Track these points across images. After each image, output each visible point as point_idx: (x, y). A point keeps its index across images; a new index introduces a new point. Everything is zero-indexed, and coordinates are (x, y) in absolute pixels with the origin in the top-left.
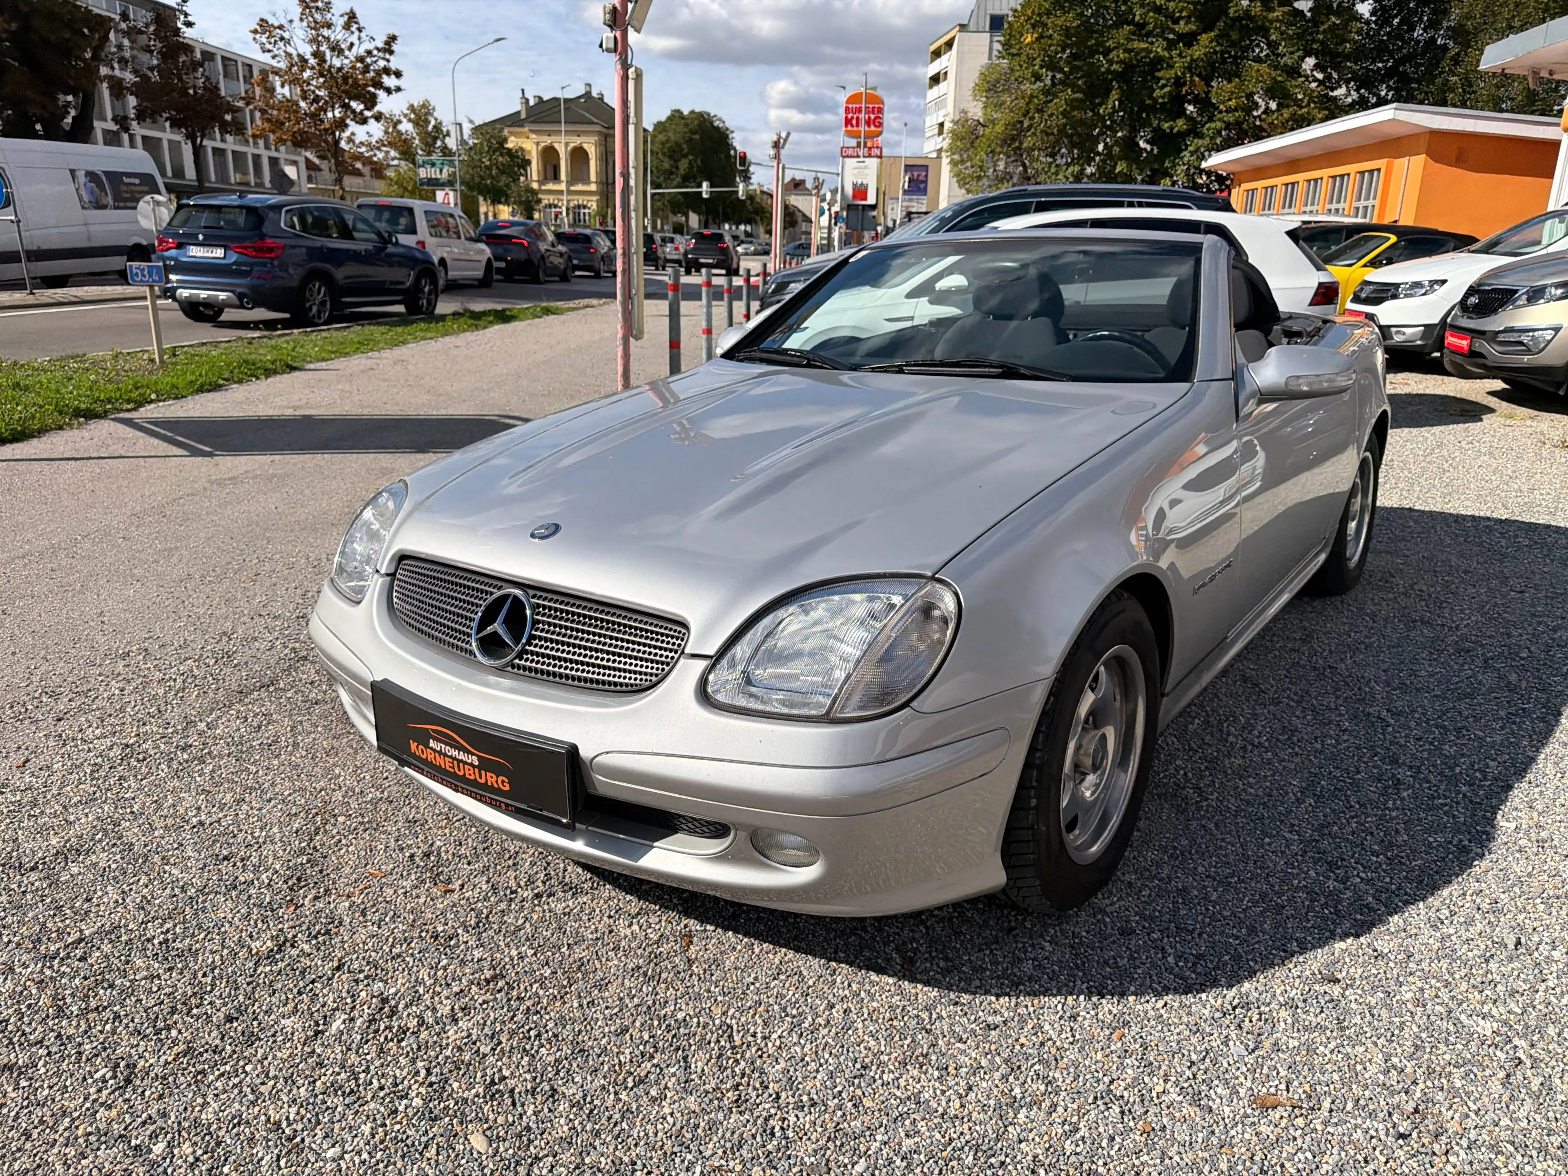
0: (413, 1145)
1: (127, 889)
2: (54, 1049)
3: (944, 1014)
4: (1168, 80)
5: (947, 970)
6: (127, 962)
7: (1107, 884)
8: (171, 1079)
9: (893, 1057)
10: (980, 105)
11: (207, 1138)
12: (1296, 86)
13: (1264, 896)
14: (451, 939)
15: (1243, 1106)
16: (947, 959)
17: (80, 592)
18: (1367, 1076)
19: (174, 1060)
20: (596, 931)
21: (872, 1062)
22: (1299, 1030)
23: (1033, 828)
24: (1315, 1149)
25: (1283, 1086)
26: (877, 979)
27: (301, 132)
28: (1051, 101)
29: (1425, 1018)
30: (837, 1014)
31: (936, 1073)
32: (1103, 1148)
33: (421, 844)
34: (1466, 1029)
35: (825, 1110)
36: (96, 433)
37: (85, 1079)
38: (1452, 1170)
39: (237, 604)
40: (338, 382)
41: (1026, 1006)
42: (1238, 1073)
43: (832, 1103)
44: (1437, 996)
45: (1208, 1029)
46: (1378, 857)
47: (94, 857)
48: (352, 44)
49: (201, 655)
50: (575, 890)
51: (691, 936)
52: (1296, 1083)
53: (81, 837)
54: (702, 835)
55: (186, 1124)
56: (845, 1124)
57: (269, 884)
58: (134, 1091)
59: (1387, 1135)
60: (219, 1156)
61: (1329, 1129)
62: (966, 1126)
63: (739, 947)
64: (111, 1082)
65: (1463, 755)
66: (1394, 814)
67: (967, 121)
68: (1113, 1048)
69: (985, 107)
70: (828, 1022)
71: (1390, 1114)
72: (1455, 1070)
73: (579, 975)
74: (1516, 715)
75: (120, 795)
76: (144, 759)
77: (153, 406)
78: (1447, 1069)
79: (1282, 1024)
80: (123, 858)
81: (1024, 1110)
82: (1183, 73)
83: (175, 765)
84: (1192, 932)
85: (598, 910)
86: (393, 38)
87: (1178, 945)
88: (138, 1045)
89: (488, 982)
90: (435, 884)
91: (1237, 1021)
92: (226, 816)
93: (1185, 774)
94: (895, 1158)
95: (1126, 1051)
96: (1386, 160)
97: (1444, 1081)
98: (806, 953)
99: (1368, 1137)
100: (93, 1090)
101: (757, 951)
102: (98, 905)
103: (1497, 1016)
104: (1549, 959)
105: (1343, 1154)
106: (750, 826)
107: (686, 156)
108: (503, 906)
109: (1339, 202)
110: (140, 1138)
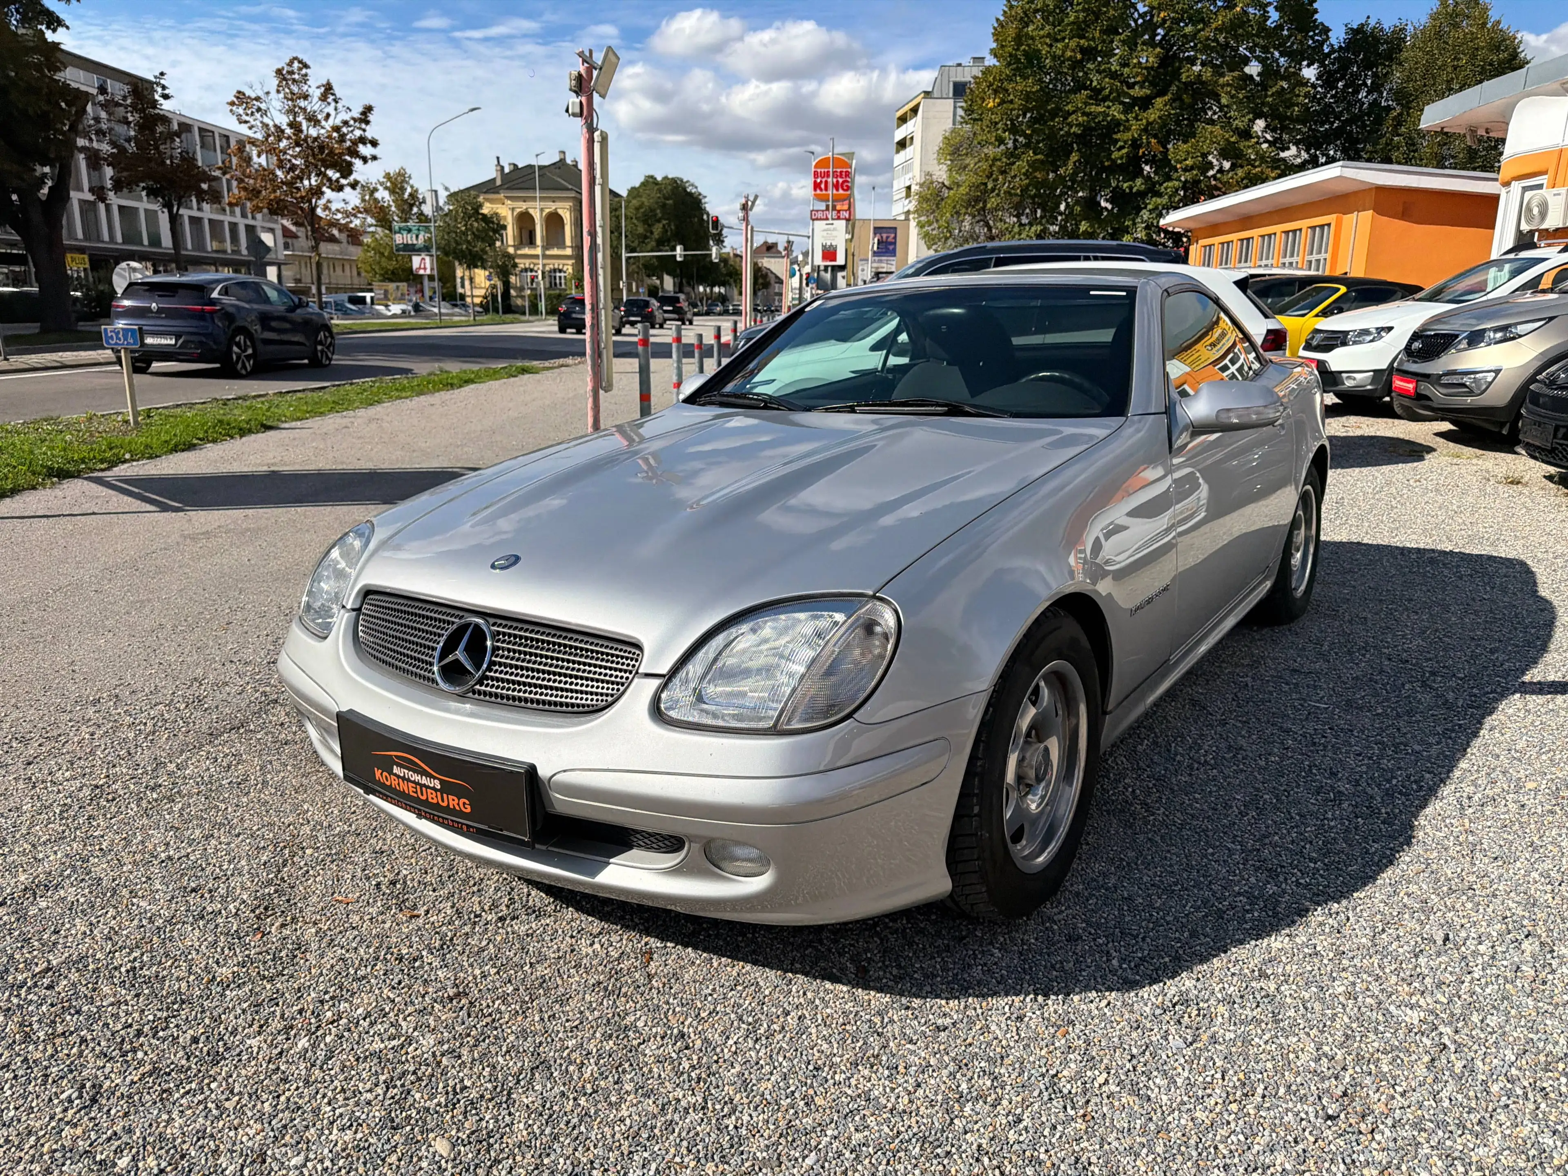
0: (376, 1152)
1: (95, 921)
2: (21, 1072)
3: (895, 1018)
4: (1125, 142)
5: (900, 978)
6: (94, 990)
7: (1056, 894)
8: (136, 1098)
9: (844, 1058)
10: (945, 168)
11: (172, 1151)
12: (1249, 147)
13: (1205, 902)
14: (415, 960)
15: (1179, 1095)
16: (899, 967)
17: (51, 643)
18: (1299, 1064)
19: (140, 1079)
20: (559, 951)
21: (824, 1064)
22: (1235, 1024)
23: (976, 835)
24: (1248, 1131)
25: (1218, 1076)
26: (832, 988)
27: (279, 201)
28: (1014, 163)
29: (1356, 1009)
30: (792, 1021)
31: (886, 1072)
32: (1045, 1137)
33: (387, 874)
34: (1395, 1019)
35: (778, 1109)
36: (68, 493)
37: (50, 1100)
38: (1377, 1147)
39: (208, 652)
40: (313, 440)
41: (975, 1009)
42: (1176, 1064)
43: (785, 1103)
44: (1368, 989)
45: (1148, 1025)
46: (1315, 863)
47: (62, 892)
48: (328, 116)
49: (172, 700)
50: (539, 913)
51: (651, 953)
52: (1231, 1072)
53: (50, 873)
54: (659, 850)
55: (151, 1139)
56: (797, 1121)
57: (236, 914)
58: (100, 1110)
59: (1316, 1117)
60: (183, 1168)
61: (1261, 1113)
62: (913, 1120)
63: (698, 962)
64: (77, 1102)
65: (1400, 768)
66: (1332, 824)
67: (932, 183)
68: (1057, 1044)
69: (950, 170)
70: (783, 1028)
71: (1320, 1098)
72: (1383, 1056)
73: (541, 991)
74: (1453, 731)
75: (89, 834)
76: (114, 799)
77: (126, 465)
78: (1376, 1056)
79: (1220, 1019)
80: (91, 893)
81: (970, 1103)
82: (1140, 135)
83: (144, 804)
84: (1136, 937)
85: (560, 932)
86: (368, 109)
87: (1122, 949)
88: (104, 1067)
89: (451, 999)
90: (401, 910)
91: (1177, 1017)
92: (194, 851)
93: (1134, 791)
94: (844, 1151)
95: (1070, 1047)
96: (1334, 216)
97: (1372, 1066)
98: (764, 966)
99: (1298, 1119)
100: (58, 1110)
101: (715, 964)
102: (66, 937)
103: (1424, 1005)
104: (1475, 954)
105: (1274, 1135)
106: (704, 837)
107: (659, 221)
108: (467, 929)
109: (1292, 255)
110: (105, 1153)
